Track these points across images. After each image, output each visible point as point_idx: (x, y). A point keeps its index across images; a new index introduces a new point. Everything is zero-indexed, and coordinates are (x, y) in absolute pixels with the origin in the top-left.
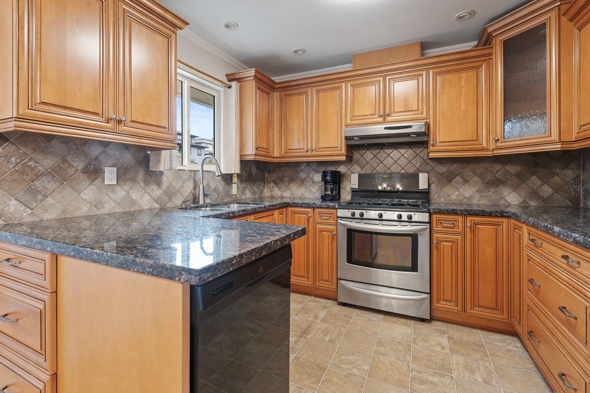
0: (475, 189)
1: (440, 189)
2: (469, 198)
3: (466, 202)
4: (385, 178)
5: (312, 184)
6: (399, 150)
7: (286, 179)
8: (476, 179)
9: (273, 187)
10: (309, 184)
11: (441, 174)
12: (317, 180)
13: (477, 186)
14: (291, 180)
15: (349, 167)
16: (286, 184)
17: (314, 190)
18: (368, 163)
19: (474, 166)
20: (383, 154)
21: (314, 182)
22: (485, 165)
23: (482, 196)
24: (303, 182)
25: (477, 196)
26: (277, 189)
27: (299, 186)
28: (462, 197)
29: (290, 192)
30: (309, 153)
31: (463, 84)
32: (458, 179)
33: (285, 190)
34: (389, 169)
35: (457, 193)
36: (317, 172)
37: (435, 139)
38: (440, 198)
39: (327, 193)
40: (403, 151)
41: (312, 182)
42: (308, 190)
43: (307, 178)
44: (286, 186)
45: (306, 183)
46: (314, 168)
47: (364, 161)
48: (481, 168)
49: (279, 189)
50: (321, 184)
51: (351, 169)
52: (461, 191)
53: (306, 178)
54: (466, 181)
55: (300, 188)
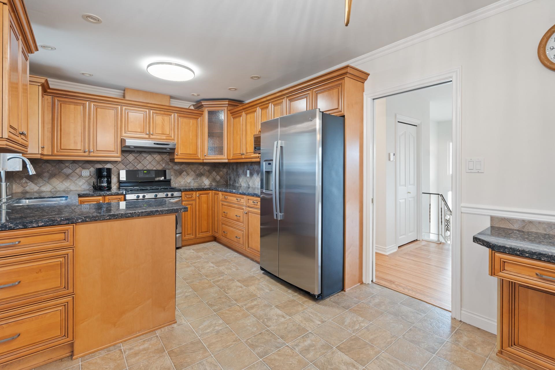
0: (192, 178)
1: (176, 179)
2: (189, 183)
3: (188, 185)
4: (145, 173)
5: (79, 178)
6: (153, 155)
7: (46, 174)
8: (192, 173)
9: (27, 183)
10: (75, 179)
11: (176, 170)
12: (85, 175)
13: (193, 177)
14: (53, 176)
15: (115, 165)
16: (46, 179)
17: (81, 184)
18: (131, 162)
19: (192, 166)
20: (141, 157)
21: (80, 176)
22: (196, 166)
23: (195, 182)
24: (67, 177)
25: (193, 182)
26: (33, 185)
27: (63, 181)
28: (186, 183)
29: (51, 186)
30: (87, 154)
31: (191, 125)
32: (184, 173)
33: (45, 185)
34: (145, 167)
35: (184, 181)
36: (84, 168)
37: (178, 152)
38: (175, 184)
39: (103, 185)
40: (155, 156)
41: (78, 177)
42: (73, 183)
43: (73, 173)
44: (45, 181)
45: (71, 178)
46: (80, 165)
47: (128, 161)
48: (194, 167)
49: (36, 184)
50: (88, 178)
51: (117, 167)
52: (186, 180)
53: (71, 173)
54: (188, 174)
55: (64, 183)
